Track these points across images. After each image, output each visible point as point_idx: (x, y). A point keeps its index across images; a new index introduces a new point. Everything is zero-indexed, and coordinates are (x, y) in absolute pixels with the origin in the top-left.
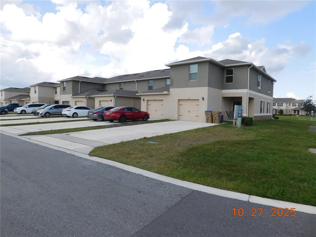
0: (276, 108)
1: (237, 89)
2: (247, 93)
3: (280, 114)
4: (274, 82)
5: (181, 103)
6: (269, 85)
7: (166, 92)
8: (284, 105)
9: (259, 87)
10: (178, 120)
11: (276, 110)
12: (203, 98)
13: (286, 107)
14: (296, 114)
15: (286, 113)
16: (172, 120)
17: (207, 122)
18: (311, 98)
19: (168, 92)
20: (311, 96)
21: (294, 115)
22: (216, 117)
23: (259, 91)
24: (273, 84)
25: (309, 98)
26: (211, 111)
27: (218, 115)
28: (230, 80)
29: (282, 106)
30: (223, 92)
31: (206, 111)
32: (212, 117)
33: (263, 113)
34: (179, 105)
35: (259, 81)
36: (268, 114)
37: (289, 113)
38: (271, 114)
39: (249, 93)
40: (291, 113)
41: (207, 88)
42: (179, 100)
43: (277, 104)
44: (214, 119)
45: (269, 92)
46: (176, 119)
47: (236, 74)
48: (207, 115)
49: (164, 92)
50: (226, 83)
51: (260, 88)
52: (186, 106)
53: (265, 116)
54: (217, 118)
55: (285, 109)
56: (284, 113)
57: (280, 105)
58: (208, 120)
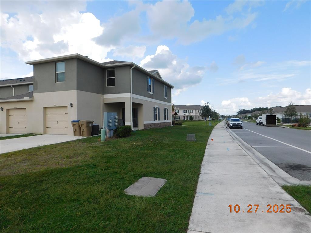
0: (187, 115)
1: (119, 93)
2: (130, 97)
3: (190, 120)
4: (171, 88)
5: (48, 111)
6: (166, 90)
7: (27, 98)
8: (194, 111)
9: (150, 91)
10: (45, 133)
11: (187, 116)
12: (71, 104)
13: (196, 114)
14: (204, 119)
15: (196, 119)
16: (36, 135)
17: (75, 135)
18: (208, 104)
19: (30, 98)
20: (208, 103)
21: (202, 120)
22: (84, 127)
23: (151, 96)
24: (171, 89)
25: (206, 104)
26: (79, 121)
27: (85, 125)
28: (111, 82)
29: (192, 113)
30: (104, 98)
31: (72, 121)
32: (80, 128)
33: (168, 120)
34: (45, 114)
35: (150, 86)
36: (166, 121)
37: (198, 119)
38: (170, 121)
39: (132, 98)
40: (200, 118)
41: (75, 91)
42: (45, 108)
43: (188, 111)
44: (82, 130)
45: (165, 98)
46: (41, 134)
47: (119, 76)
48: (74, 126)
49: (25, 98)
50: (108, 87)
51: (152, 93)
52: (53, 115)
53: (162, 123)
54: (85, 130)
55: (194, 115)
56: (194, 119)
57: (191, 112)
58: (76, 132)
